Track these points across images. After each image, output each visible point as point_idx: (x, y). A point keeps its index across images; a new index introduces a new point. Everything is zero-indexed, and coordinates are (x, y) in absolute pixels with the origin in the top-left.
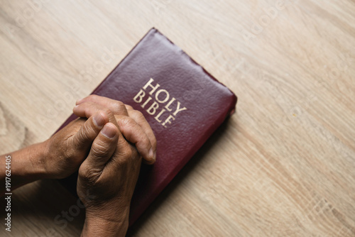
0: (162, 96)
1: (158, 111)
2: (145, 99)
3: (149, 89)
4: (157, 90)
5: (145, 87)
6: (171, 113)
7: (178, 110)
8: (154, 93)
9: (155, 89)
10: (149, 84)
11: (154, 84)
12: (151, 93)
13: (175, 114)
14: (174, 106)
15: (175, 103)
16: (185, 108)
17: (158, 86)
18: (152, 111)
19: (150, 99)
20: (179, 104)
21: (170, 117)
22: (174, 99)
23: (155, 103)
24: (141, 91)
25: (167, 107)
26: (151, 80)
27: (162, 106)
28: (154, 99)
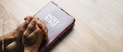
0: (53, 18)
1: (52, 22)
2: (48, 19)
3: (49, 16)
4: (51, 17)
5: (48, 16)
6: (55, 23)
7: (58, 22)
8: (51, 18)
9: (51, 16)
10: (49, 15)
11: (51, 15)
12: (50, 17)
13: (57, 23)
14: (56, 21)
15: (57, 20)
16: (59, 22)
17: (52, 15)
18: (50, 22)
19: (49, 19)
20: (58, 21)
21: (55, 24)
22: (56, 19)
23: (51, 20)
24: (47, 17)
25: (54, 21)
26: (50, 14)
27: (53, 21)
28: (50, 19)
